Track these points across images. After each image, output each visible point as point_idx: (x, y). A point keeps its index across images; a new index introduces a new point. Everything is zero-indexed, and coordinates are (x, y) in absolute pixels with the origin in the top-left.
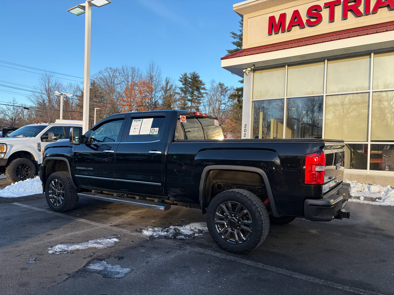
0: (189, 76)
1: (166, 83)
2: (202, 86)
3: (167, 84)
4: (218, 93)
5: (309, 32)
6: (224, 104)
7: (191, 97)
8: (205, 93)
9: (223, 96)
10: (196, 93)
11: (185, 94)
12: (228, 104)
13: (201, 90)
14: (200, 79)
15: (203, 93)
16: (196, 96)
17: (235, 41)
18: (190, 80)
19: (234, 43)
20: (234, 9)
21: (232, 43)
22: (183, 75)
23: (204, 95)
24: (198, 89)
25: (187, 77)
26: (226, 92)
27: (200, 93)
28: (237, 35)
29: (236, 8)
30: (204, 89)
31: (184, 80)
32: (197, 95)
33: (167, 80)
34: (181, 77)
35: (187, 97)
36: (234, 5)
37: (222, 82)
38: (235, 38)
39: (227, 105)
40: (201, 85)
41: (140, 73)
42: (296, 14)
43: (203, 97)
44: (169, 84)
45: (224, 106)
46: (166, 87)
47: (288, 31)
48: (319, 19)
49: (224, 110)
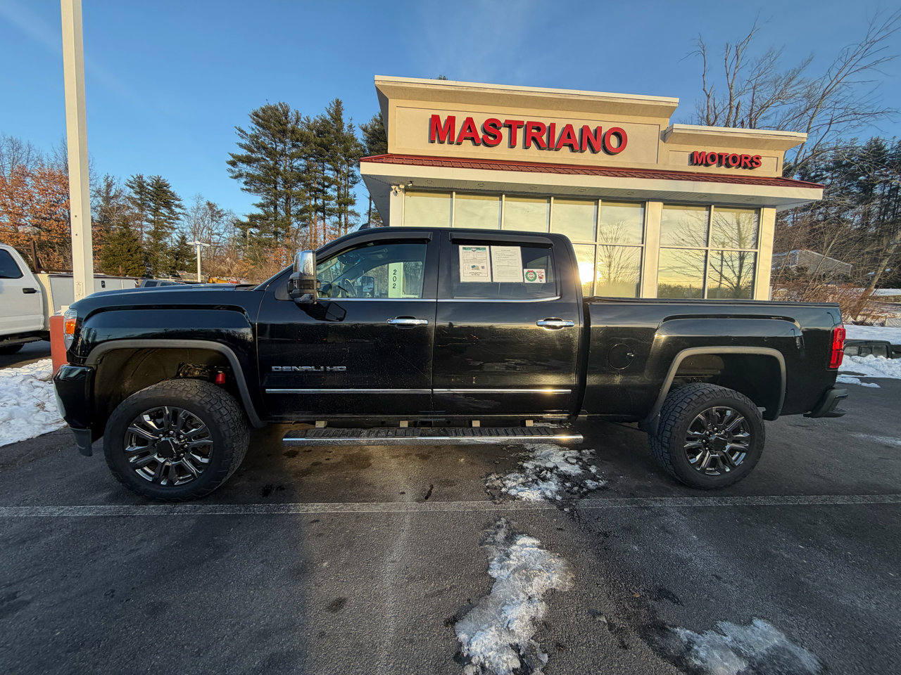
0: (149, 181)
1: (105, 184)
2: (177, 202)
3: (109, 186)
4: (208, 218)
5: (483, 152)
6: (219, 234)
7: (154, 216)
8: (184, 214)
9: (215, 222)
10: (164, 211)
11: (142, 210)
12: (224, 235)
13: (173, 208)
14: (170, 189)
15: (180, 213)
16: (165, 216)
17: (243, 143)
18: (149, 187)
19: (241, 146)
20: (377, 83)
21: (238, 144)
22: (135, 177)
23: (181, 217)
24: (168, 205)
25: (145, 182)
26: (220, 217)
27: (172, 212)
28: (247, 135)
29: (380, 83)
30: (180, 206)
31: (138, 186)
32: (167, 214)
33: (109, 179)
34: (132, 179)
35: (146, 216)
36: (377, 77)
37: (212, 202)
38: (242, 137)
39: (223, 237)
40: (173, 199)
41: (34, 154)
42: (469, 123)
43: (178, 219)
44: (114, 187)
45: (218, 237)
46: (108, 193)
47: (458, 144)
48: (498, 138)
49: (218, 243)
